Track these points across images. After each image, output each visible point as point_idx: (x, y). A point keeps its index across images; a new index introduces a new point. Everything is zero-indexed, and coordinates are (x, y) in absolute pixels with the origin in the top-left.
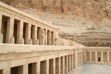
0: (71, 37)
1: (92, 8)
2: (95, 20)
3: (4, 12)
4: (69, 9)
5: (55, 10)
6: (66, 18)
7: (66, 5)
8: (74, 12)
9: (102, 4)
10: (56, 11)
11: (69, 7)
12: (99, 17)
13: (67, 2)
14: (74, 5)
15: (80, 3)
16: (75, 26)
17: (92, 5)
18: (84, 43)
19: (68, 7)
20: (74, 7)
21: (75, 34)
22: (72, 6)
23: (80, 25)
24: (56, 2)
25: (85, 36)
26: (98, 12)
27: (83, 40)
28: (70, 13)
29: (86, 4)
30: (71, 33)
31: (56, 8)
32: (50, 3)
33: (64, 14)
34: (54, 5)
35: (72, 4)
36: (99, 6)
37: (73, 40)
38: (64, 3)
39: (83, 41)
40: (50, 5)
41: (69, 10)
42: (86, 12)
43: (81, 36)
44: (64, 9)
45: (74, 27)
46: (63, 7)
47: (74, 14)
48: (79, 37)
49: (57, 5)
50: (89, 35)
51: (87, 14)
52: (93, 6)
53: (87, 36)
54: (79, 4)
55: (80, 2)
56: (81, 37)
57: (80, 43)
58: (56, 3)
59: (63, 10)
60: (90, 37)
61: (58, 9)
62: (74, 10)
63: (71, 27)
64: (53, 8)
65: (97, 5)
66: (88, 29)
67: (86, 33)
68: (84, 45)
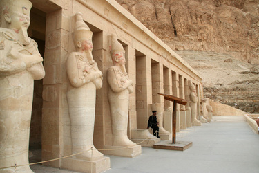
0: (210, 92)
1: (234, 25)
2: (243, 50)
3: (152, 50)
4: (189, 29)
5: (160, 31)
6: (184, 50)
7: (182, 20)
8: (201, 34)
9: (253, 14)
10: (162, 33)
11: (188, 25)
12: (250, 43)
13: (183, 14)
14: (198, 19)
15: (212, 14)
16: (211, 67)
17: (233, 19)
18: (242, 105)
19: (186, 24)
20: (199, 24)
21: (218, 84)
22: (195, 21)
23: (221, 66)
24: (159, 15)
25: (242, 90)
26: (248, 33)
27: (237, 99)
28: (193, 38)
29: (221, 15)
30: (209, 82)
31: (162, 27)
32: (147, 16)
33: (180, 40)
34: (156, 21)
35: (194, 18)
36: (248, 19)
37: (214, 98)
38: (177, 16)
39: (239, 101)
40: (148, 20)
41: (190, 31)
42: (222, 34)
43: (233, 90)
44: (178, 29)
45: (211, 70)
46: (176, 25)
47: (200, 40)
48: (228, 91)
49: (162, 20)
50: (249, 86)
51: (225, 39)
52: (236, 20)
53: (245, 90)
54: (209, 16)
55: (210, 13)
56: (234, 92)
57: (232, 105)
58: (160, 17)
59: (175, 32)
60: (253, 91)
61: (165, 29)
62: (201, 31)
63: (205, 70)
64: (154, 28)
65: (243, 16)
66: (244, 73)
67: (243, 82)
68: (243, 110)
